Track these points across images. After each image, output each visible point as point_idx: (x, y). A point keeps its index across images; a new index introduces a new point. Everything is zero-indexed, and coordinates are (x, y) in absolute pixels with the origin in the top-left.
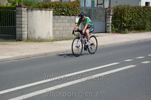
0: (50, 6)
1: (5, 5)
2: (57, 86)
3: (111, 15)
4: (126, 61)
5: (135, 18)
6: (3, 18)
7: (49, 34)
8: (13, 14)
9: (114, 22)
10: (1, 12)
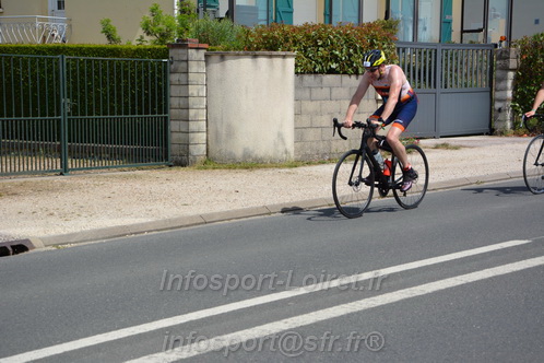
0: (287, 40)
1: (135, 44)
3: (511, 70)
6: (126, 87)
8: (160, 71)
9: (522, 94)
10: (119, 67)
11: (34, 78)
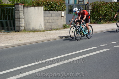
0: (41, 3)
1: (6, 4)
2: (47, 66)
3: (90, 10)
4: (102, 45)
5: (109, 12)
6: (5, 14)
7: (41, 25)
8: (13, 10)
9: (92, 15)
10: (3, 9)
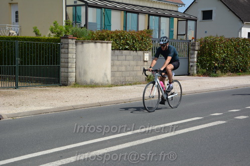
0: (108, 36)
1: (47, 37)
3: (196, 50)
5: (231, 55)
6: (43, 54)
7: (106, 76)
8: (57, 48)
9: (200, 60)
10: (40, 46)
11: (5, 49)
